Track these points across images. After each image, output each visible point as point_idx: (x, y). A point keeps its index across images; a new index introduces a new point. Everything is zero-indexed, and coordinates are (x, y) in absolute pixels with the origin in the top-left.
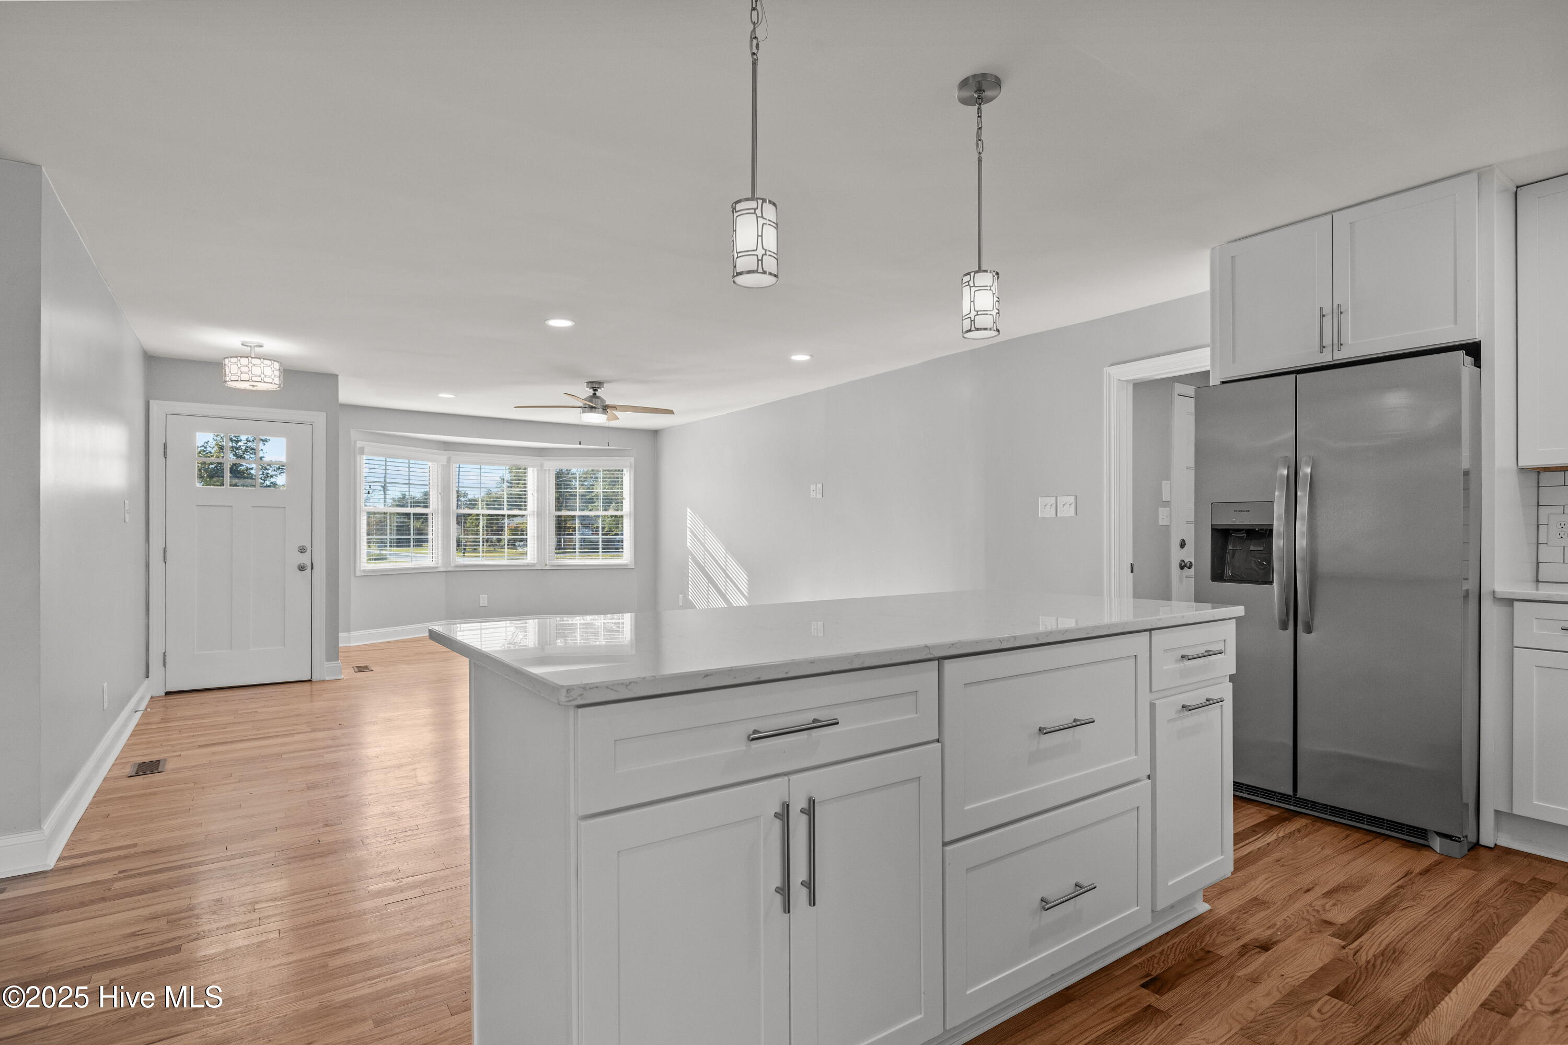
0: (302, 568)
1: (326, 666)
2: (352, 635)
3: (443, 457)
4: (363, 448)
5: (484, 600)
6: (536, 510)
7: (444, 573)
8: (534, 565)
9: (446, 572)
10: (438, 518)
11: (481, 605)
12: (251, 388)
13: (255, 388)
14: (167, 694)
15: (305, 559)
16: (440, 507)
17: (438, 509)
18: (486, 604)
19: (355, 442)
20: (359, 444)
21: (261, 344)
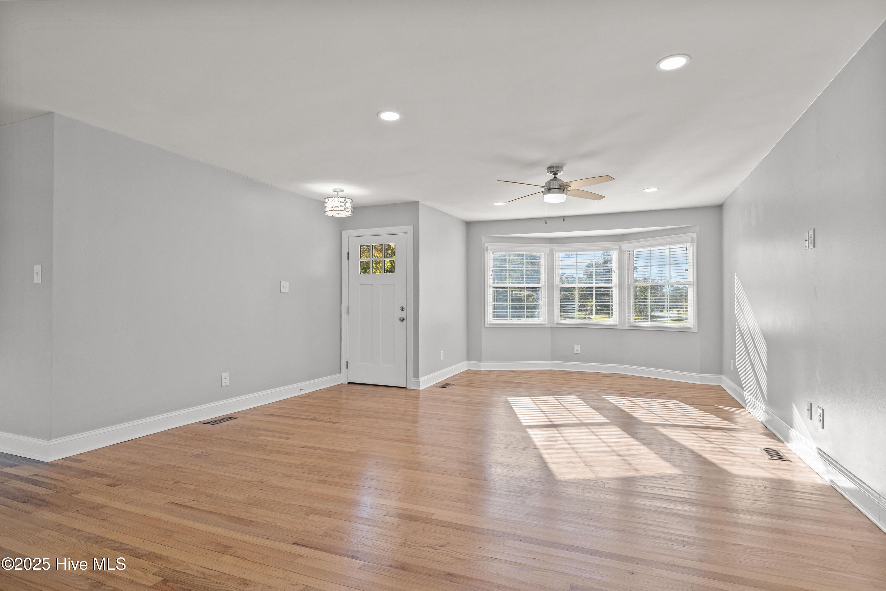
0: (402, 320)
1: (412, 380)
2: (482, 363)
3: (547, 248)
4: (487, 247)
5: (577, 349)
6: (618, 283)
7: (550, 328)
8: (616, 325)
9: (551, 327)
10: (545, 290)
11: (576, 352)
12: (337, 215)
13: (339, 216)
14: (349, 383)
15: (403, 314)
16: (547, 283)
17: (545, 284)
18: (579, 352)
19: (484, 244)
20: (486, 244)
21: (343, 190)
